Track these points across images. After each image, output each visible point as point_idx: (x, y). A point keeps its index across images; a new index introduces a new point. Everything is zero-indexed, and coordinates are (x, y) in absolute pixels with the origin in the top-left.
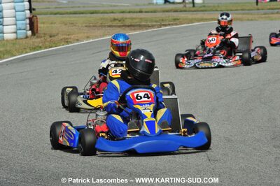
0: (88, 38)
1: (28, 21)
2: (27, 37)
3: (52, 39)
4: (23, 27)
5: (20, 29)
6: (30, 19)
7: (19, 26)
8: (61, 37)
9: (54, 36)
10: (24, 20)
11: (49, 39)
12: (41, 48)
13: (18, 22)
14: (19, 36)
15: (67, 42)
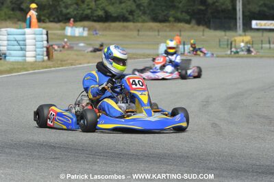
0: (89, 63)
1: (45, 49)
2: (43, 61)
3: (62, 62)
4: (41, 53)
5: (39, 55)
6: (47, 48)
7: (38, 52)
8: (69, 61)
9: (64, 61)
10: (42, 48)
11: (59, 62)
12: (50, 67)
13: (37, 50)
14: (38, 60)
15: (72, 65)
